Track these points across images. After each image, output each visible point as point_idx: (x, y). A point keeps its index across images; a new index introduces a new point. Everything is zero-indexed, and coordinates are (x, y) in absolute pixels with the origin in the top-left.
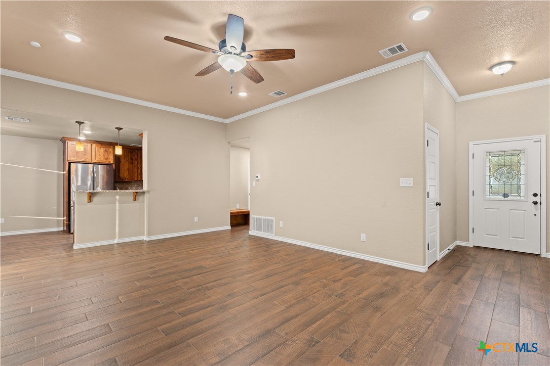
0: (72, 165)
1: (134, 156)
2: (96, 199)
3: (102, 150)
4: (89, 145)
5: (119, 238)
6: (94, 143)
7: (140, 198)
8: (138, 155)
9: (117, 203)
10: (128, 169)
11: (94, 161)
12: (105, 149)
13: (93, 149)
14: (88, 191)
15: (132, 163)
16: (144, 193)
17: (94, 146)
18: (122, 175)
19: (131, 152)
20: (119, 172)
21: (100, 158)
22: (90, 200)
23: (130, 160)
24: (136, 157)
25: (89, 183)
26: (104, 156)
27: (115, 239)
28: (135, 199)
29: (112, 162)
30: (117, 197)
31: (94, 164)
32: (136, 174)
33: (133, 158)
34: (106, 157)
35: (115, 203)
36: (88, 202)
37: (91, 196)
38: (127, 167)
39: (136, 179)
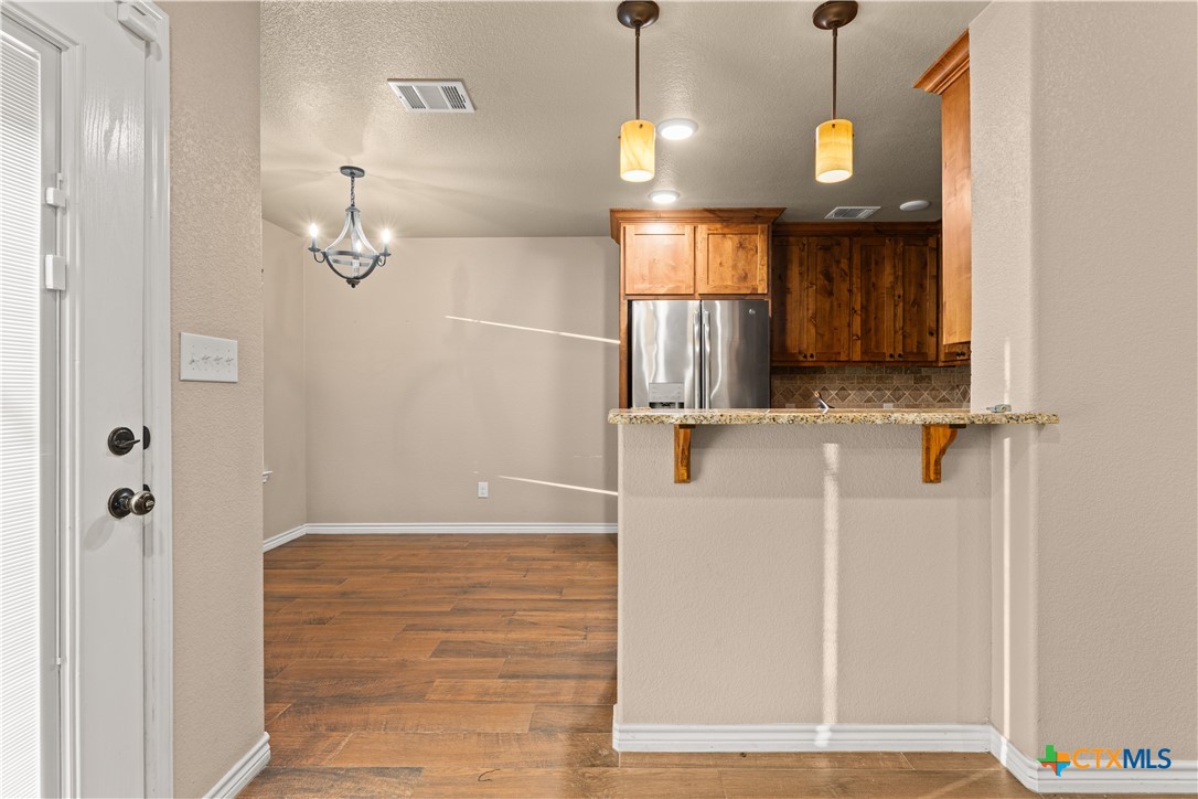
0: (638, 307)
1: (838, 262)
2: (713, 462)
3: (729, 244)
4: (688, 229)
5: (841, 718)
6: (703, 220)
7: (966, 463)
8: (850, 259)
9: (831, 489)
10: (814, 317)
11: (702, 289)
12: (736, 239)
13: (699, 245)
14: (676, 416)
15: (831, 294)
16: (988, 429)
17: (703, 229)
18: (793, 341)
19: (826, 249)
20: (783, 330)
21: (722, 279)
22: (688, 466)
23: (822, 281)
24: (844, 264)
25: (689, 374)
26: (735, 267)
27: (819, 719)
28: (933, 472)
29: (762, 288)
30: (831, 451)
31: (704, 297)
32: (846, 335)
33: (834, 270)
34: (741, 272)
35: (819, 494)
36: (679, 481)
37: (693, 441)
38: (812, 306)
39: (843, 357)
